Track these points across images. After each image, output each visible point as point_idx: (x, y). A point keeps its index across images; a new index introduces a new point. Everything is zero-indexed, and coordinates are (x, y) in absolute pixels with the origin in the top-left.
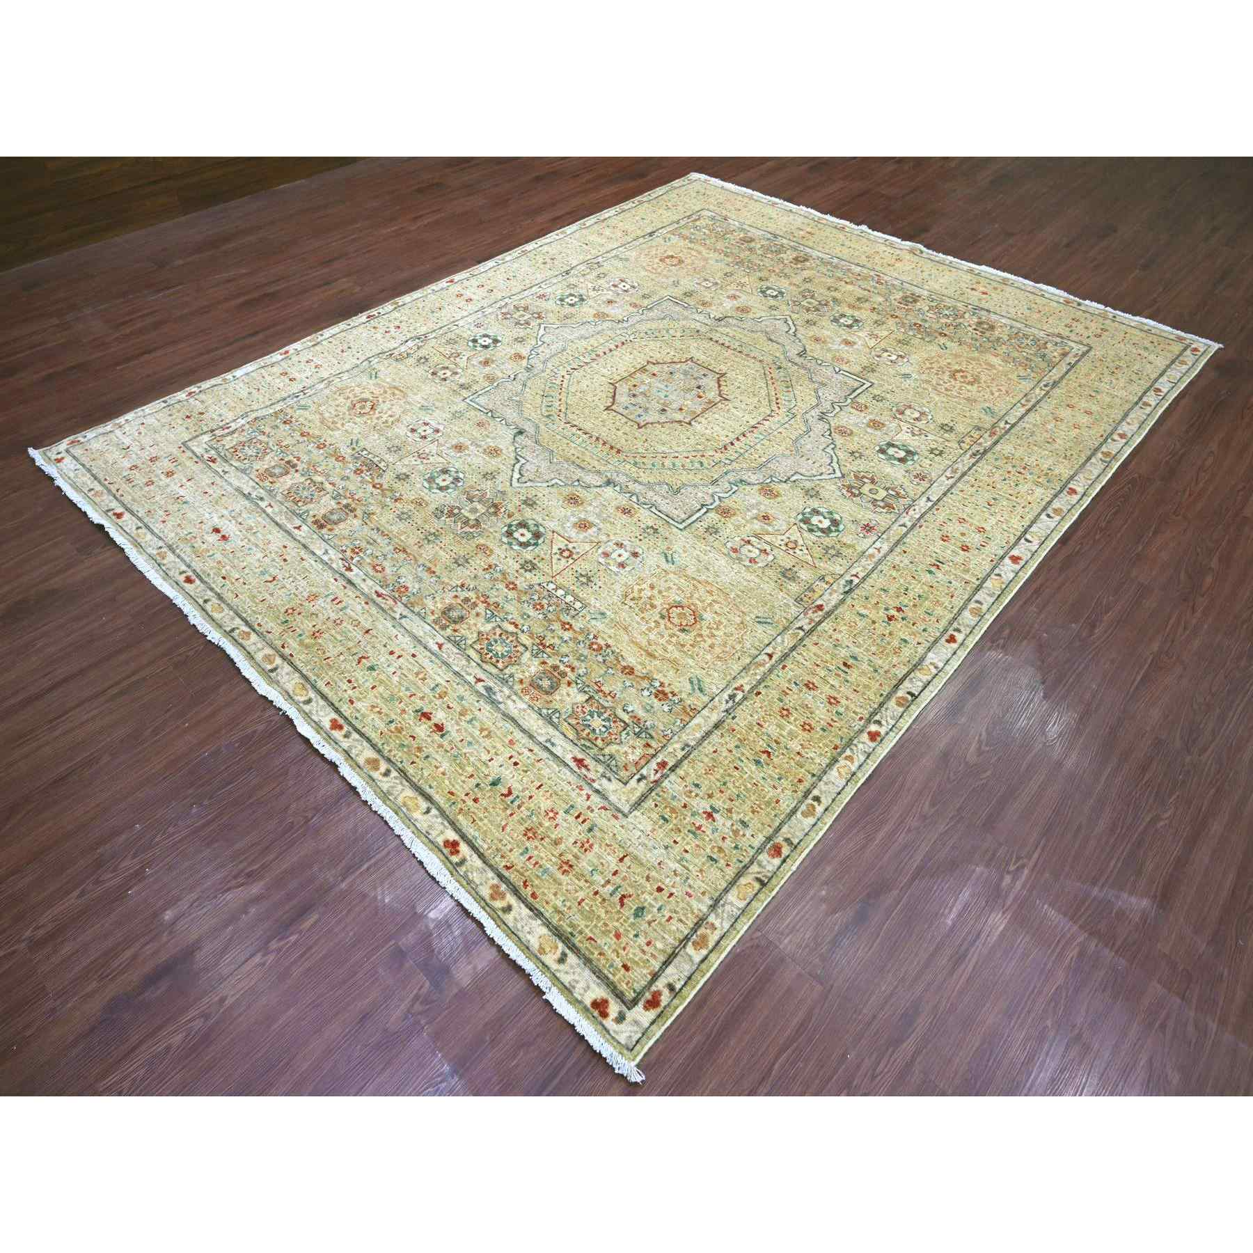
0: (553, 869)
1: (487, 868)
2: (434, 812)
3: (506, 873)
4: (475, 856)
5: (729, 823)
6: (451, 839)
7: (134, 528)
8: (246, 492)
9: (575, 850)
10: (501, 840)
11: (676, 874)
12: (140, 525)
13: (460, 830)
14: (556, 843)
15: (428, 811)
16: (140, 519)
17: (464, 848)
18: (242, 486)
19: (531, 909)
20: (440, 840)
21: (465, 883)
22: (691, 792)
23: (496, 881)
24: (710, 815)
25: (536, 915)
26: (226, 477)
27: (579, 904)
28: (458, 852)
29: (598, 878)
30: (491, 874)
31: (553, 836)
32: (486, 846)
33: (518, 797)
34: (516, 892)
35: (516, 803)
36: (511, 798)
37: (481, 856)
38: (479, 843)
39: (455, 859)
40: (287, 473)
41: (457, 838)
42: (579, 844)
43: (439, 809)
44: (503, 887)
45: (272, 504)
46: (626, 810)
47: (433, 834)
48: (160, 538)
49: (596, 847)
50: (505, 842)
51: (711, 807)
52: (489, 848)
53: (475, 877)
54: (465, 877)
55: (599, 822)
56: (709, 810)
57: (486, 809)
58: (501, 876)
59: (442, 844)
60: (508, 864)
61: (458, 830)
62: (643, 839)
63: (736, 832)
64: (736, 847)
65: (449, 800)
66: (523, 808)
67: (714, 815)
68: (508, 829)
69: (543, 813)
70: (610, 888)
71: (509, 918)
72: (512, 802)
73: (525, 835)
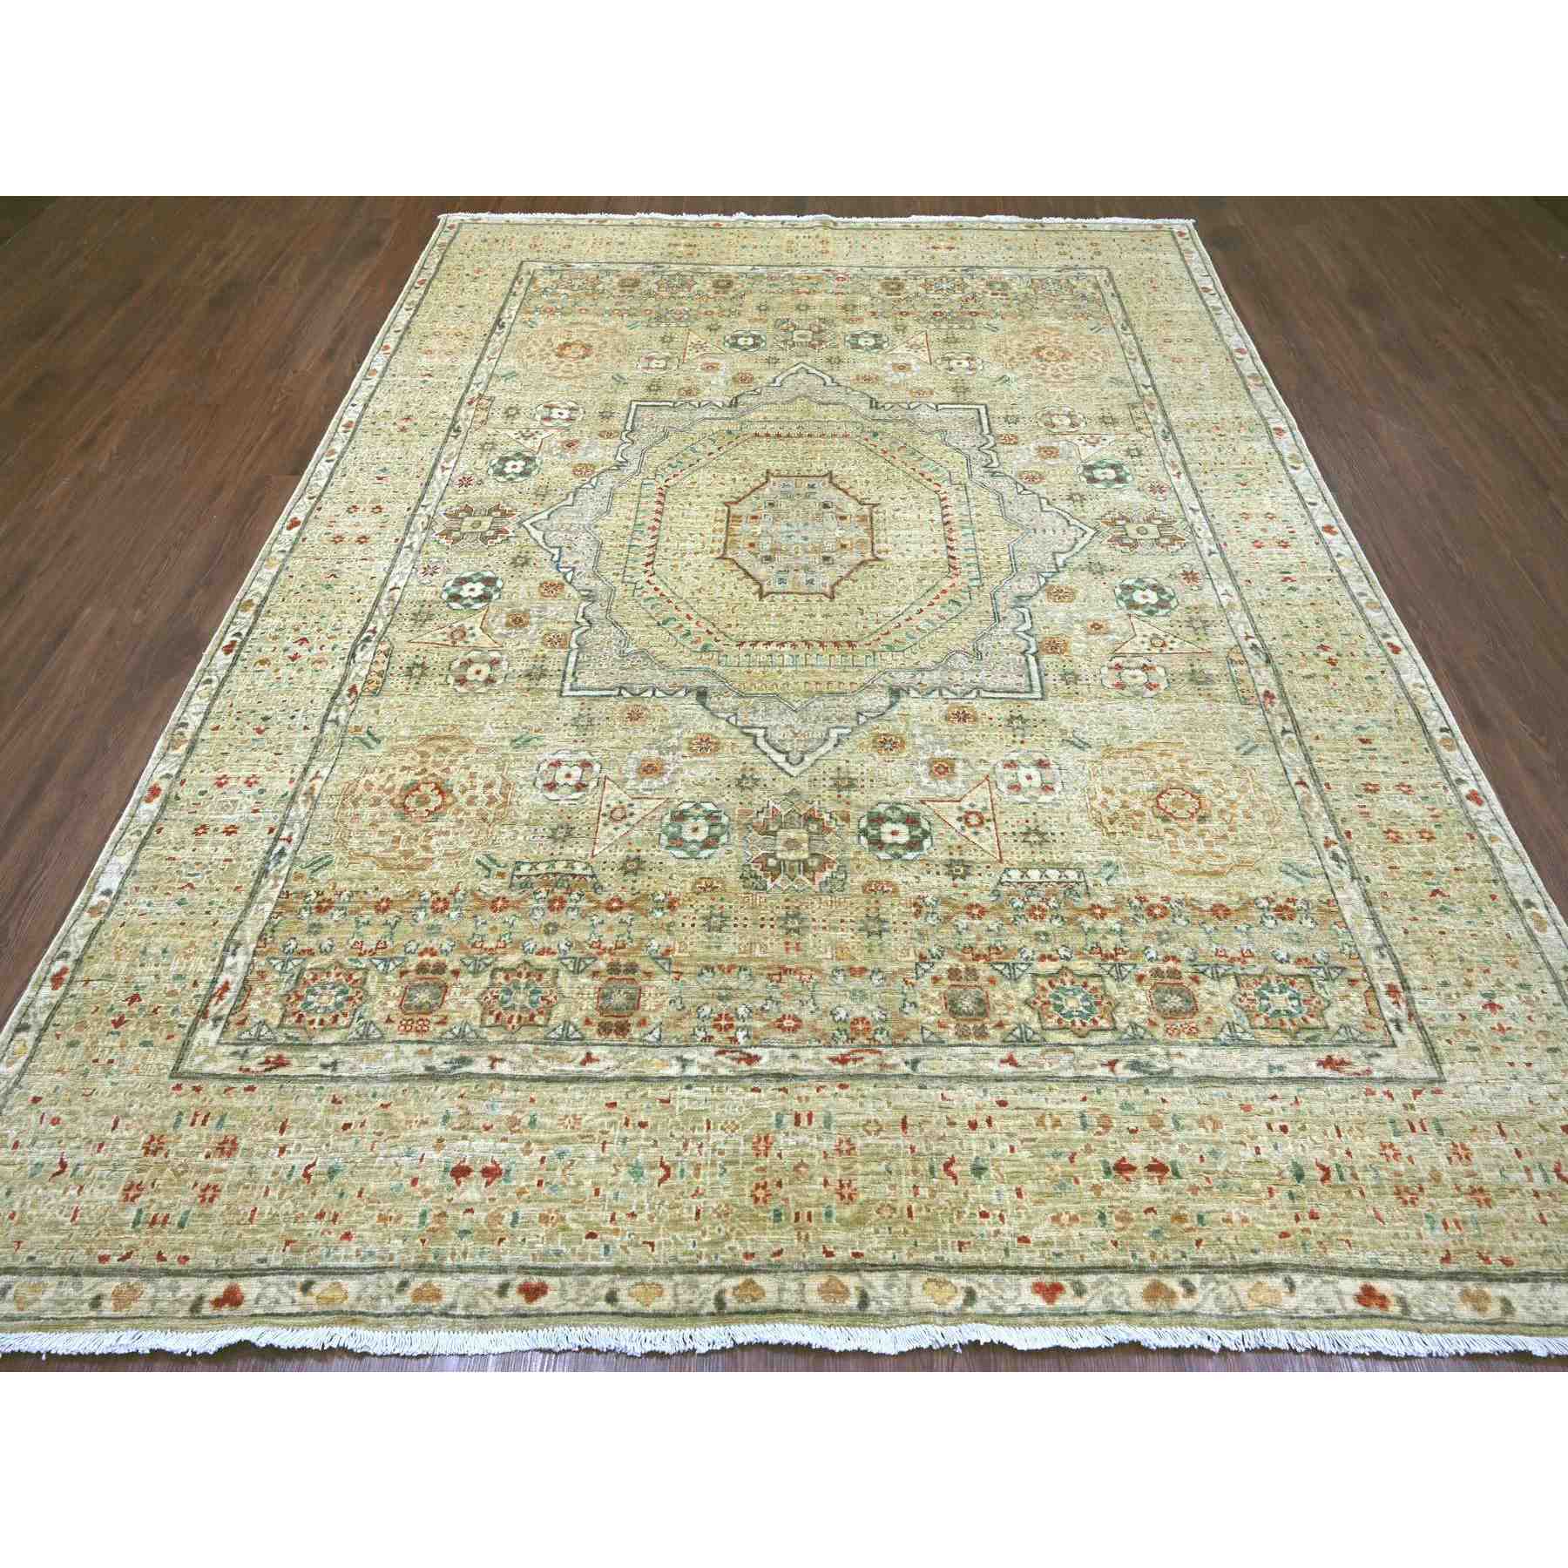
0: (1478, 1213)
1: (1432, 1283)
2: (1298, 1278)
3: (1453, 1268)
4: (1404, 1283)
5: (1514, 999)
6: (1358, 1291)
7: (297, 1294)
8: (422, 1070)
9: (1461, 1168)
10: (1396, 1235)
11: (1555, 1099)
12: (303, 1279)
13: (1351, 1269)
14: (1436, 1178)
15: (1292, 1287)
16: (286, 1270)
17: (1382, 1286)
18: (394, 1065)
19: (1523, 1280)
20: (1352, 1305)
21: (1442, 1326)
22: (1449, 996)
23: (1457, 1289)
24: (1492, 1006)
25: (1536, 1281)
26: (343, 1071)
27: (1544, 1222)
28: (1383, 1298)
29: (1518, 1176)
30: (1443, 1286)
31: (1425, 1175)
32: (1396, 1259)
33: (1338, 1166)
34: (1489, 1278)
35: (1347, 1174)
36: (1334, 1175)
37: (1407, 1275)
38: (1386, 1262)
39: (1395, 1309)
40: (445, 988)
41: (1360, 1282)
42: (1455, 1158)
43: (1297, 1268)
44: (1471, 1286)
45: (498, 1055)
46: (1433, 1074)
47: (1334, 1303)
48: (380, 1270)
49: (1468, 1143)
50: (1402, 1232)
51: (1484, 995)
52: (1402, 1256)
53: (1436, 1307)
54: (1430, 1319)
55: (1435, 1111)
56: (1486, 1001)
57: (1335, 1215)
58: (1452, 1276)
59: (1360, 1308)
60: (1443, 1255)
61: (1350, 1272)
62: (1489, 1091)
63: (1528, 1002)
64: (1549, 1018)
65: (1294, 1245)
66: (1360, 1175)
67: (1496, 1001)
68: (1383, 1213)
69: (1383, 1159)
70: (1537, 1175)
71: (1521, 1314)
72: (1341, 1178)
73: (1405, 1202)
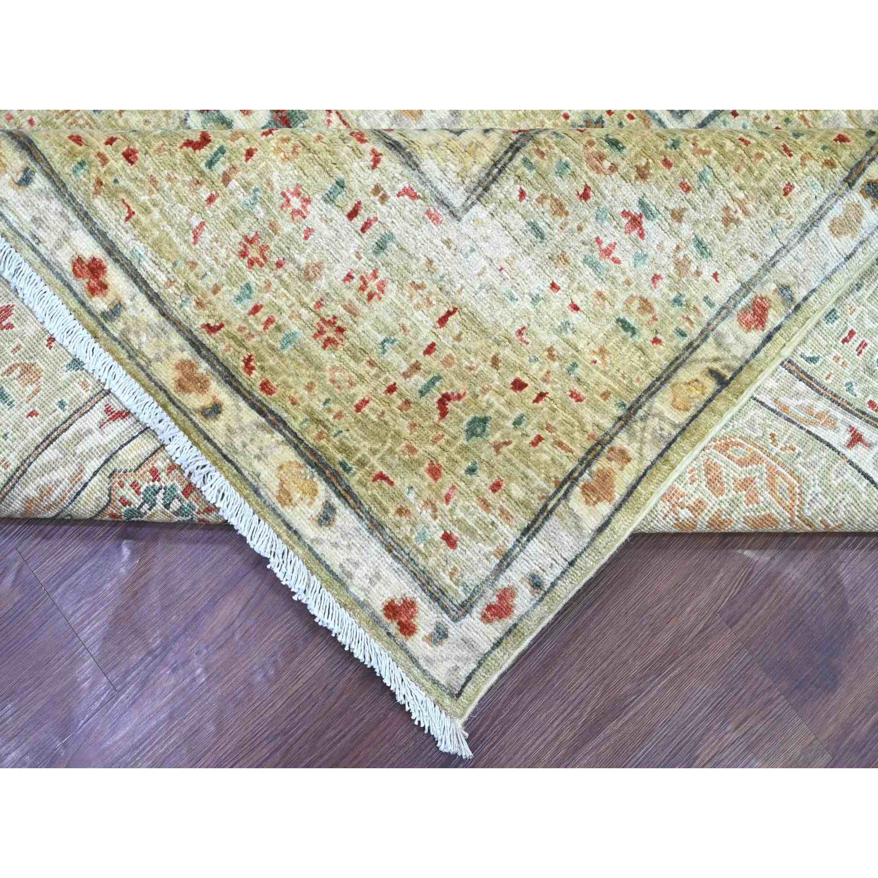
0: (306, 337)
1: (168, 327)
2: (40, 181)
3: (208, 340)
4: (142, 299)
5: (670, 244)
6: (87, 256)
9: (350, 295)
10: (194, 265)
11: (551, 356)
13: (104, 235)
14: (309, 275)
15: (26, 180)
17: (114, 276)
19: (260, 412)
20: (64, 259)
21: (123, 355)
22: (601, 157)
23: (188, 354)
24: (635, 222)
25: (273, 425)
27: (358, 408)
28: (104, 287)
29: (396, 360)
30: (176, 340)
31: (303, 260)
32: (162, 278)
33: (222, 150)
34: (230, 380)
35: (220, 168)
36: (206, 152)
37: (154, 298)
38: (146, 268)
39: (100, 304)
41: (99, 253)
42: (356, 282)
43: (51, 175)
44: (203, 367)
46: (457, 199)
47: (48, 238)
49: (391, 287)
50: (202, 268)
51: (642, 203)
52: (171, 282)
53: (146, 344)
54: (123, 342)
55: (398, 229)
56: (636, 210)
57: (153, 181)
58: (197, 345)
59: (68, 268)
60: (212, 322)
61: (100, 236)
62: (491, 275)
63: (681, 266)
64: (677, 301)
65: (72, 154)
66: (234, 184)
67: (646, 224)
68: (206, 237)
69: (279, 200)
70: (419, 380)
71: (217, 428)
72: (210, 164)
73: (243, 254)
